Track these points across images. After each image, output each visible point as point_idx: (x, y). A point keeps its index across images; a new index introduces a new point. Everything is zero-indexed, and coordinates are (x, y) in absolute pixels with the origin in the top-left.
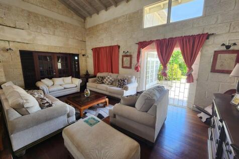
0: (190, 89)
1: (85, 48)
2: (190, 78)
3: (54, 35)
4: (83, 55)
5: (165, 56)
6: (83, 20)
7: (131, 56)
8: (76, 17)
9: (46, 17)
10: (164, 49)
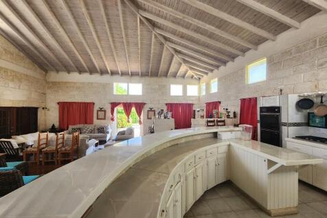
0: (141, 128)
1: (45, 100)
2: (140, 122)
3: (19, 88)
4: (43, 108)
5: (128, 112)
6: (44, 73)
7: (105, 111)
8: (39, 70)
9: (14, 72)
10: (128, 107)
